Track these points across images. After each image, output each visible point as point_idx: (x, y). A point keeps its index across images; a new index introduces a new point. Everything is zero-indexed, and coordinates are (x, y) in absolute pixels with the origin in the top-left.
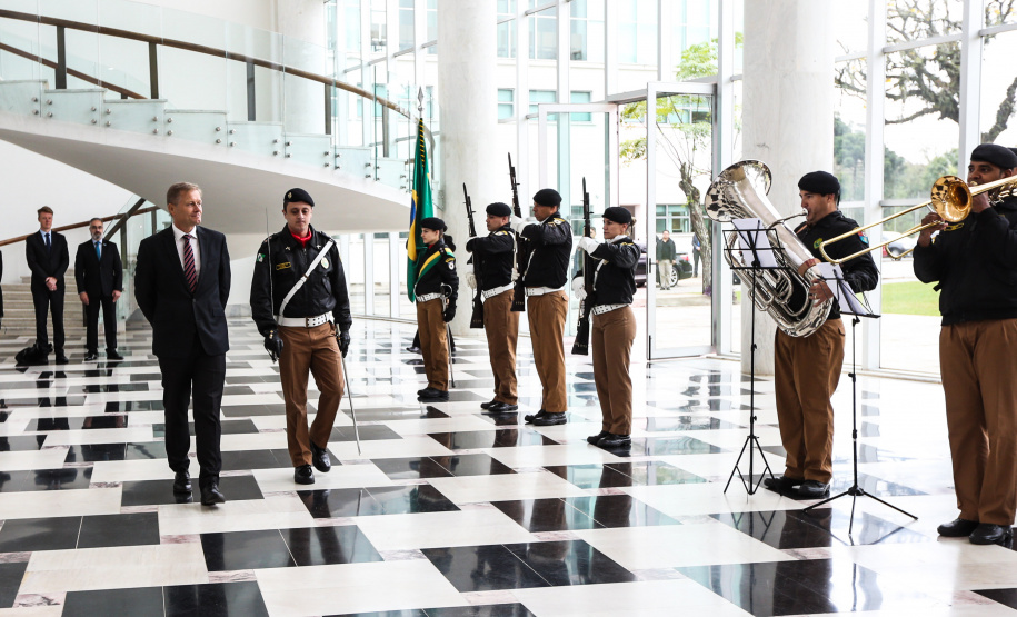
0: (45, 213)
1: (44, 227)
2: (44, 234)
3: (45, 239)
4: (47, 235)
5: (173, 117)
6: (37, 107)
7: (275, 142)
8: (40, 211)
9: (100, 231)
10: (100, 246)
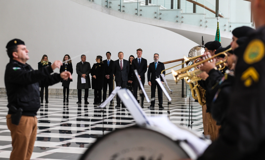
0: (140, 51)
1: (138, 57)
2: (138, 59)
3: (138, 61)
4: (139, 59)
6: (156, 15)
8: (137, 50)
9: (157, 58)
10: (157, 64)
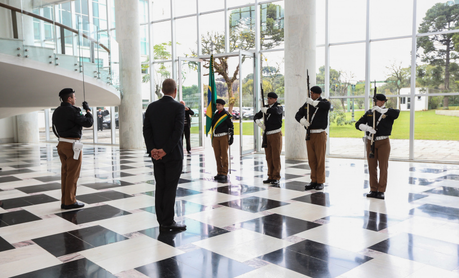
5: (28, 49)
7: (50, 57)
